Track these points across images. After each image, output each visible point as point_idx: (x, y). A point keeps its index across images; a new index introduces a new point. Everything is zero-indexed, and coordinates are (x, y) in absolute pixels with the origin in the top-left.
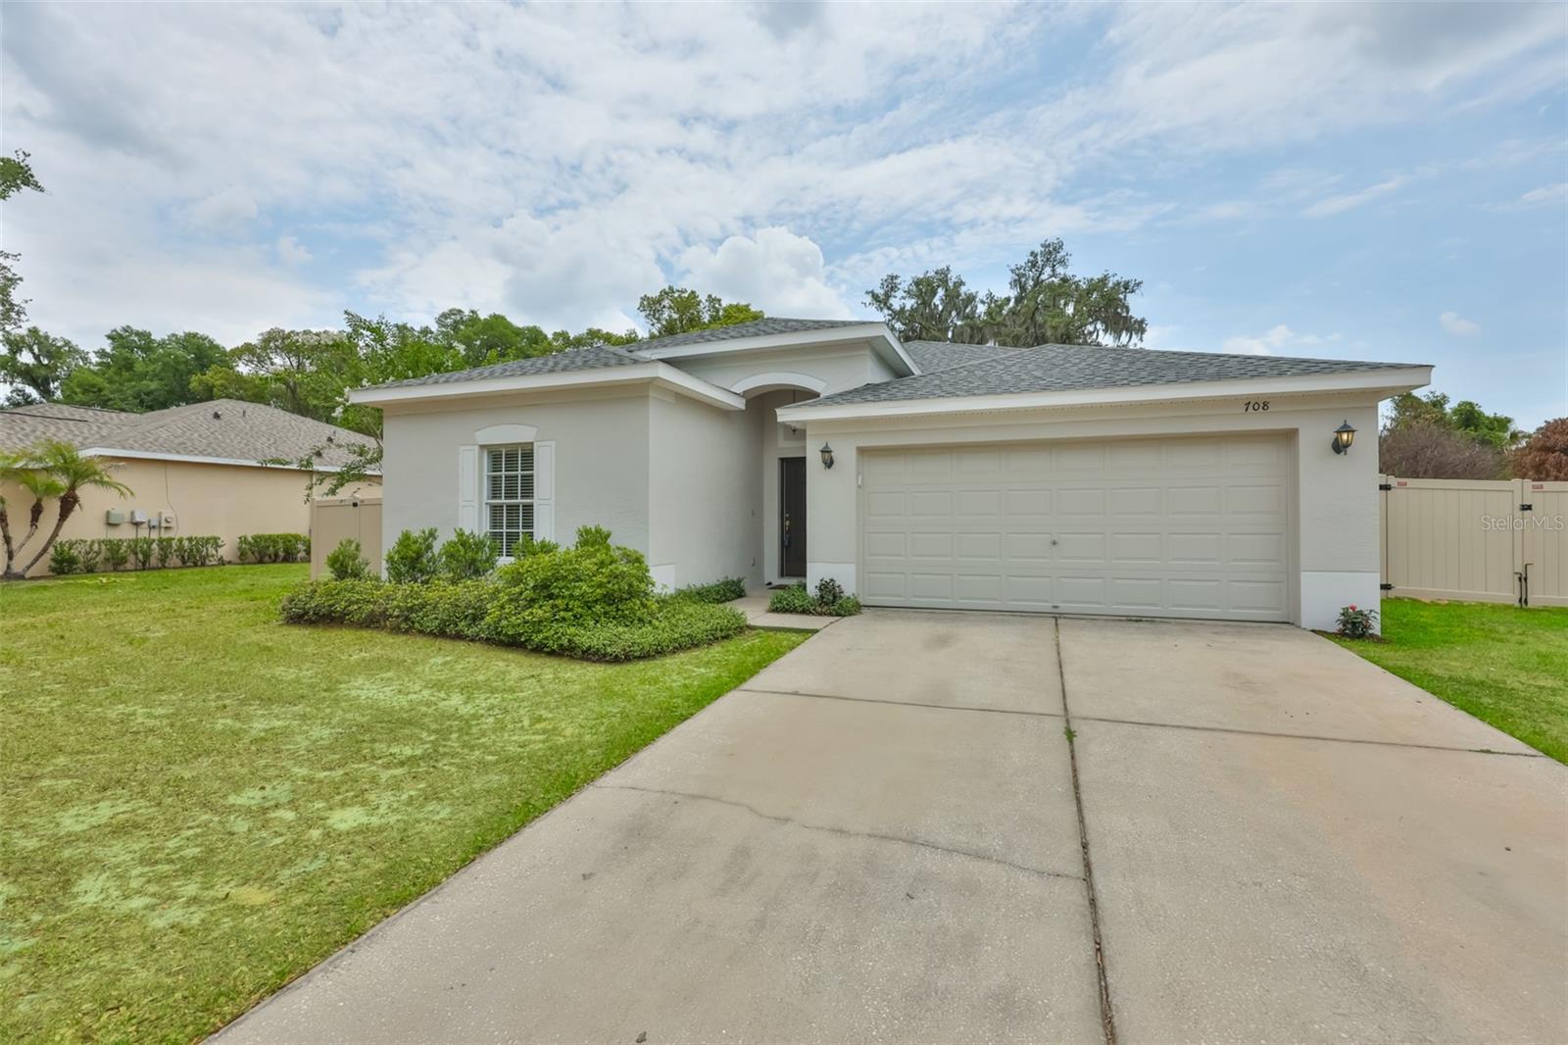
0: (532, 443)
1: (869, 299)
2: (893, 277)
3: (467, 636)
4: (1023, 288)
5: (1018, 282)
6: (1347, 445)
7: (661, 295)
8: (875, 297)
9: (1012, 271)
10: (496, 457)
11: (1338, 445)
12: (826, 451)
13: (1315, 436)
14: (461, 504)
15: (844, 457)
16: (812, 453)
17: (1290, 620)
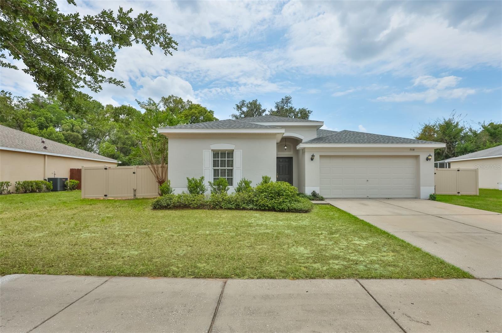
0: (234, 150)
1: (235, 107)
2: (244, 101)
3: (248, 208)
4: (278, 109)
5: (277, 107)
6: (430, 159)
8: (238, 106)
9: (276, 103)
10: (216, 154)
11: (427, 159)
12: (313, 156)
13: (423, 157)
14: (204, 168)
15: (317, 157)
16: (307, 156)
17: (417, 197)
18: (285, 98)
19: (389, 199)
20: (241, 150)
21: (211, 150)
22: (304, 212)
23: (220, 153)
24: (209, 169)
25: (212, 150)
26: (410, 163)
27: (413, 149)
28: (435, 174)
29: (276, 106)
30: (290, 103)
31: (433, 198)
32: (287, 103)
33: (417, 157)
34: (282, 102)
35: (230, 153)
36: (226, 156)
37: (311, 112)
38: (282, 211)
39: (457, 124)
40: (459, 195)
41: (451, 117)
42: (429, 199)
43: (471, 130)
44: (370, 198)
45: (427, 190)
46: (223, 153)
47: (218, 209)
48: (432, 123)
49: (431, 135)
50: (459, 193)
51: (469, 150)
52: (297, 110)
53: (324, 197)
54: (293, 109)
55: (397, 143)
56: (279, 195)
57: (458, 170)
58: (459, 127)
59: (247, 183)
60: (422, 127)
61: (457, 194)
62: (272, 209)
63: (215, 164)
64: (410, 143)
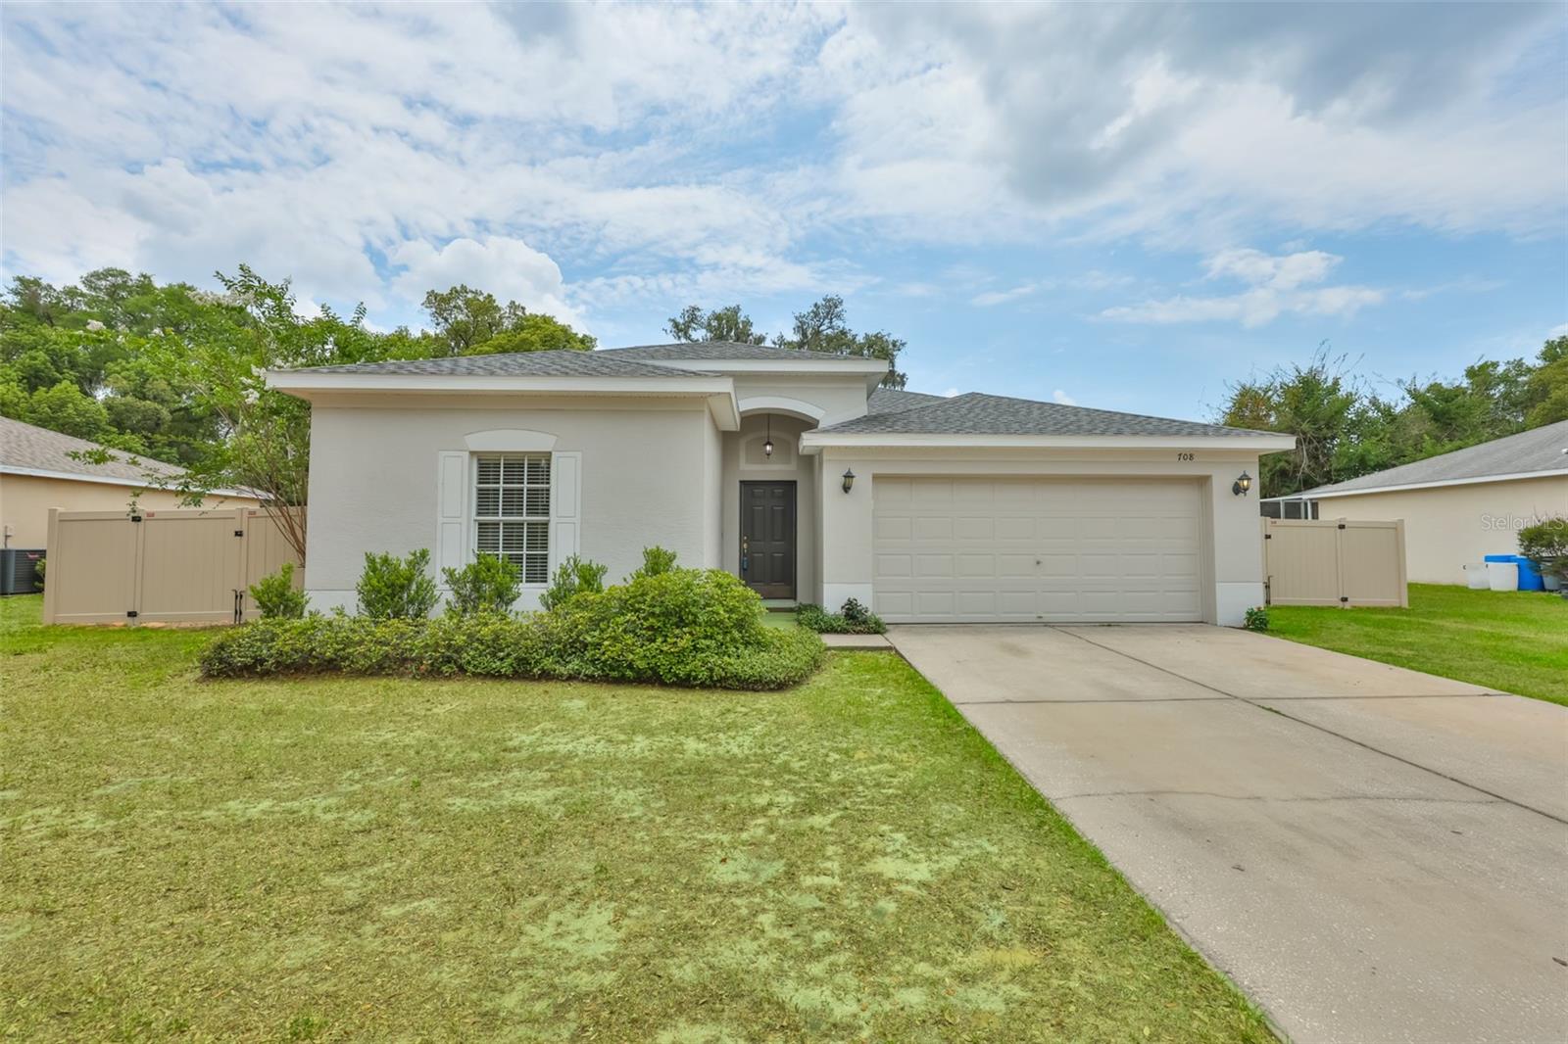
0: (550, 453)
1: (669, 326)
2: (695, 309)
3: (562, 675)
4: (804, 334)
5: (801, 329)
6: (1246, 489)
7: (451, 294)
8: (676, 325)
9: (796, 318)
10: (487, 466)
11: (1237, 490)
12: (849, 476)
13: (1222, 480)
14: (440, 520)
15: (863, 481)
16: (830, 479)
17: (1204, 621)
18: (824, 303)
19: (1109, 625)
20: (579, 455)
21: (467, 453)
22: (771, 690)
23: (502, 466)
24: (460, 524)
25: (472, 453)
26: (1179, 501)
27: (1187, 456)
28: (1268, 537)
29: (798, 327)
30: (838, 316)
31: (1257, 623)
32: (831, 319)
33: (1202, 482)
34: (816, 314)
35: (539, 467)
36: (526, 477)
37: (903, 344)
39: (1336, 382)
40: (1347, 606)
41: (1317, 365)
42: (1245, 628)
43: (1374, 402)
44: (1046, 624)
45: (1239, 596)
46: (514, 465)
48: (1261, 382)
49: (1258, 418)
50: (1345, 600)
51: (1372, 464)
52: (860, 339)
54: (850, 337)
55: (1135, 434)
56: (681, 623)
57: (1342, 527)
58: (1342, 393)
60: (1234, 393)
61: (1341, 605)
62: (650, 678)
63: (486, 502)
64: (1178, 433)
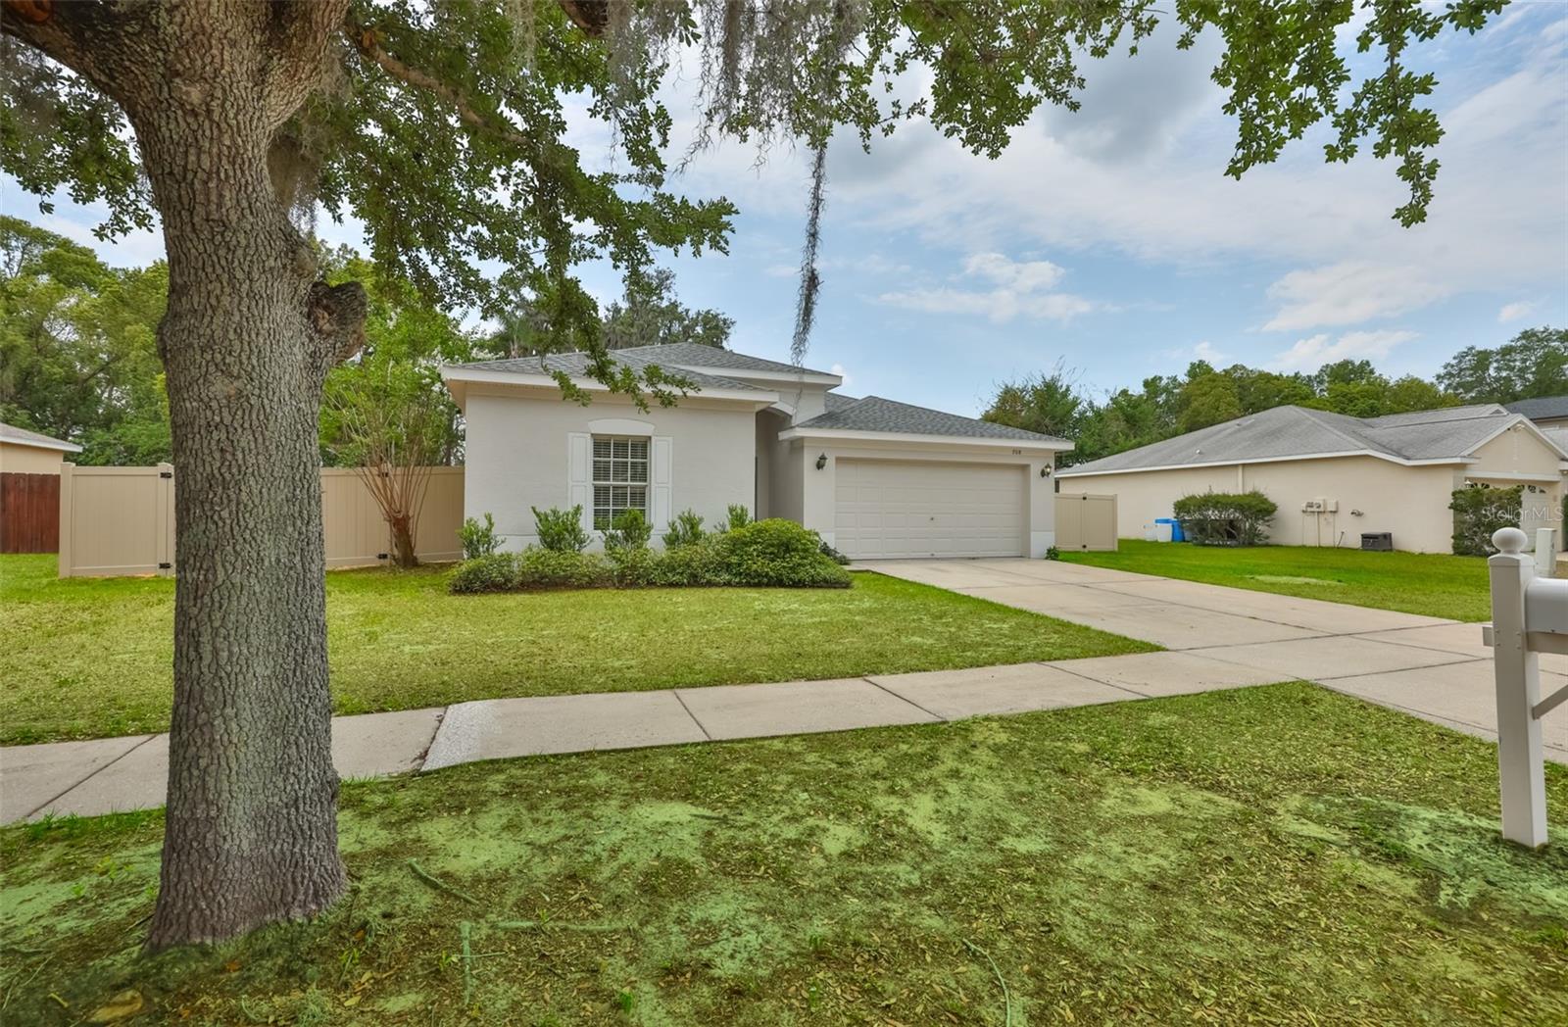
0: (650, 438)
4: (633, 303)
5: (630, 297)
6: (1048, 473)
10: (601, 444)
11: (1043, 474)
12: (823, 458)
13: (1036, 468)
14: (571, 483)
15: (830, 463)
16: (809, 459)
17: (1023, 556)
19: (974, 559)
20: (671, 439)
21: (587, 436)
23: (613, 445)
24: (584, 486)
25: (591, 435)
26: (1011, 479)
27: (1017, 451)
30: (668, 289)
31: (1053, 554)
32: (662, 291)
33: (1024, 468)
35: (642, 446)
36: (630, 454)
37: (734, 323)
38: (798, 584)
39: (1068, 389)
40: (1086, 550)
41: (1056, 374)
42: (1047, 558)
43: (1091, 404)
44: (938, 559)
45: (1042, 540)
46: (621, 445)
47: (642, 588)
48: (1018, 384)
49: (1015, 413)
50: (1084, 547)
51: (1087, 452)
52: (692, 314)
53: (849, 556)
54: (680, 309)
55: (992, 436)
56: (788, 550)
57: (1085, 498)
58: (1071, 397)
59: (692, 523)
60: (999, 391)
61: (1082, 550)
62: (778, 583)
63: (600, 471)
64: (1014, 437)
